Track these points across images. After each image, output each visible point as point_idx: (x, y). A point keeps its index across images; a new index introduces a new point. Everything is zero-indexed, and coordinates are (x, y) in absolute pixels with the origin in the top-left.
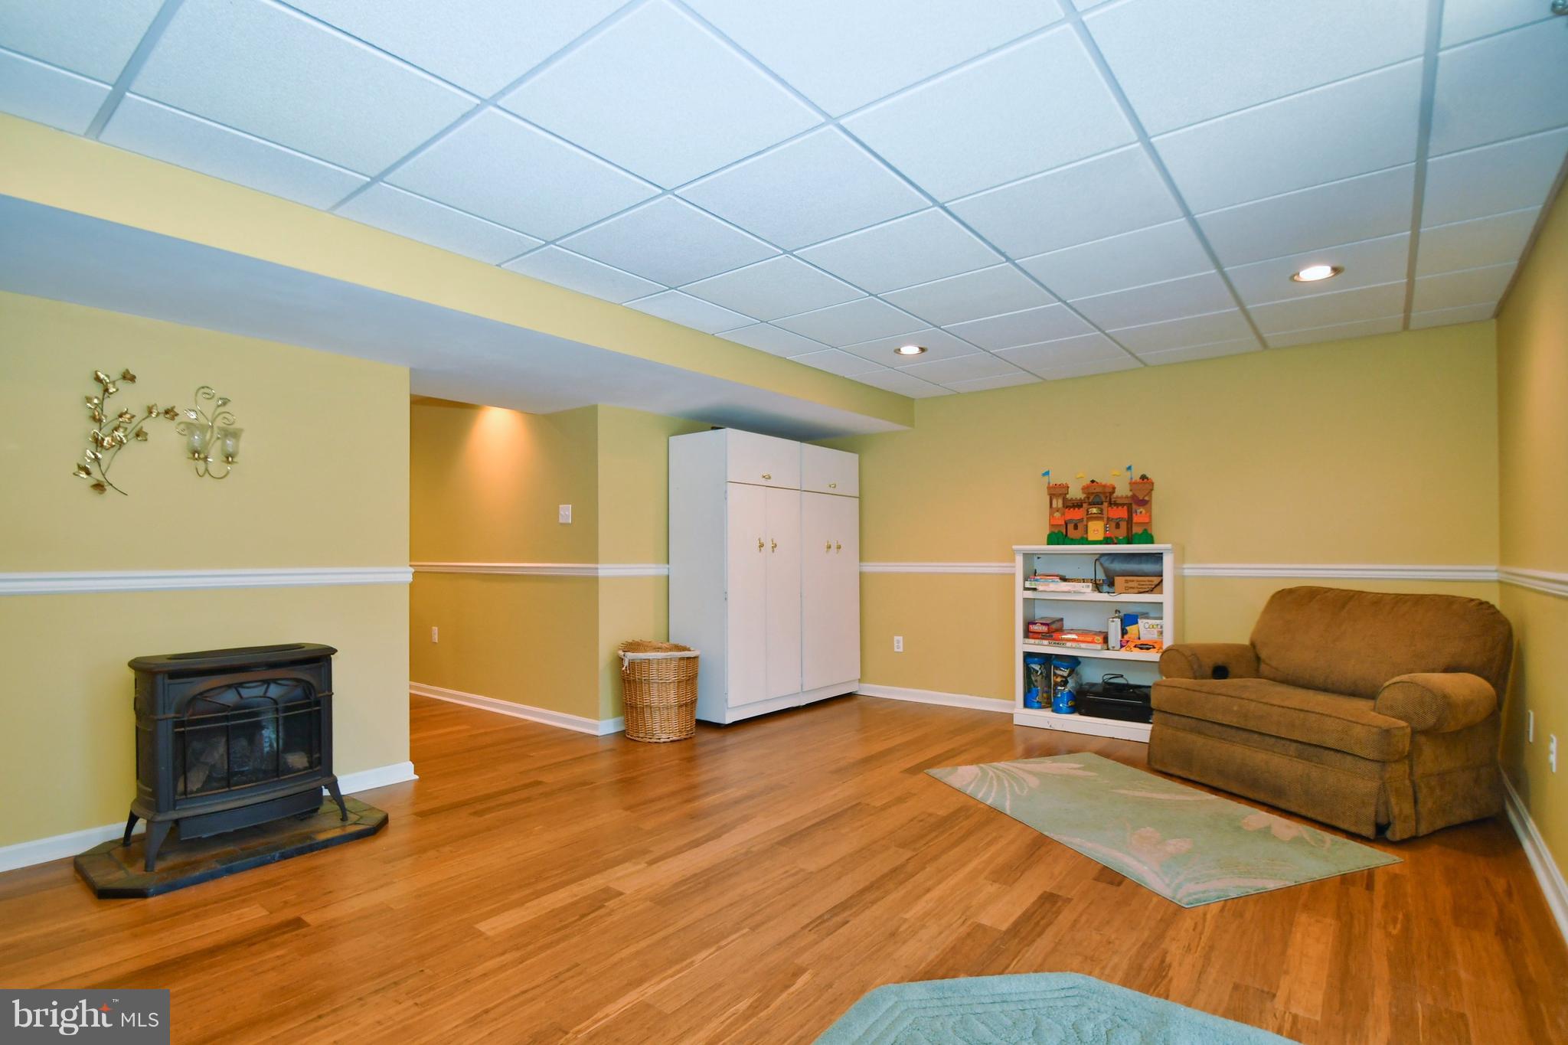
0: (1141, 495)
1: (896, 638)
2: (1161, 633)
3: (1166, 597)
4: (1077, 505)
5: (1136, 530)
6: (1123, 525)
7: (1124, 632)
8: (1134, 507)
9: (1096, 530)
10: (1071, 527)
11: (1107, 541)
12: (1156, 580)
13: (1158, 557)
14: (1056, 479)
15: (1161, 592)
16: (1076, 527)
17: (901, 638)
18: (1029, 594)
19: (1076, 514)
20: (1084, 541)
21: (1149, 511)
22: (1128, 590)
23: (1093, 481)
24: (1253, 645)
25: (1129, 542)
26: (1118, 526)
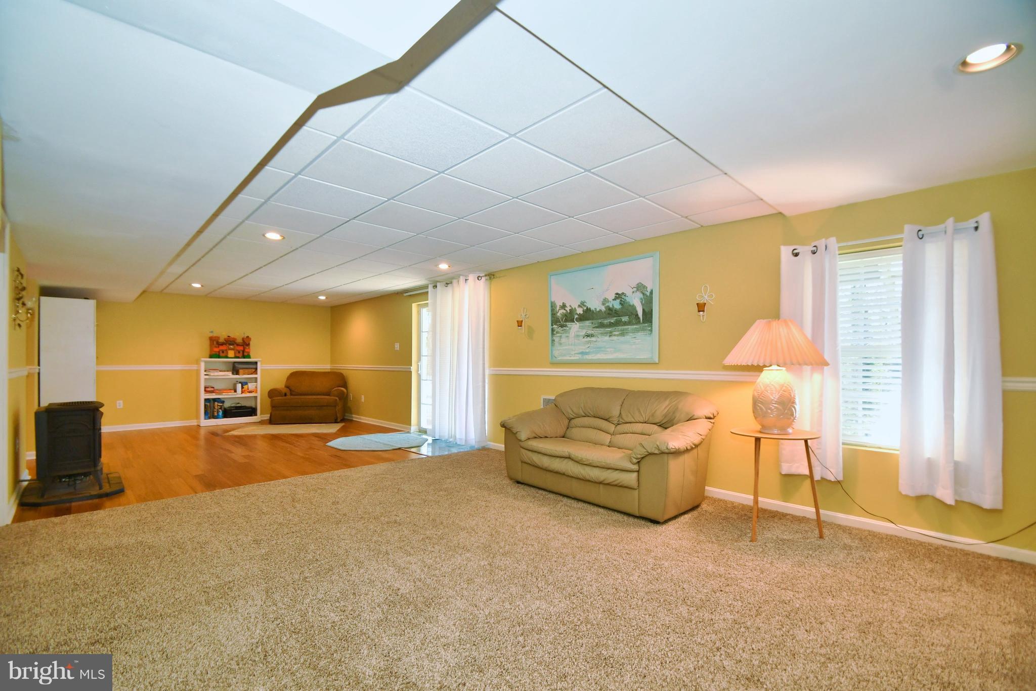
0: (246, 343)
1: (118, 402)
2: (256, 387)
3: (258, 376)
4: (222, 344)
5: (245, 354)
6: (241, 352)
7: (242, 388)
8: (245, 346)
9: (231, 353)
10: (221, 352)
11: (236, 357)
12: (254, 370)
13: (256, 363)
14: (215, 334)
15: (257, 374)
16: (223, 352)
17: (121, 402)
18: (207, 377)
19: (222, 348)
20: (227, 357)
21: (249, 348)
22: (244, 374)
23: (229, 336)
24: (287, 387)
25: (244, 358)
26: (239, 352)
